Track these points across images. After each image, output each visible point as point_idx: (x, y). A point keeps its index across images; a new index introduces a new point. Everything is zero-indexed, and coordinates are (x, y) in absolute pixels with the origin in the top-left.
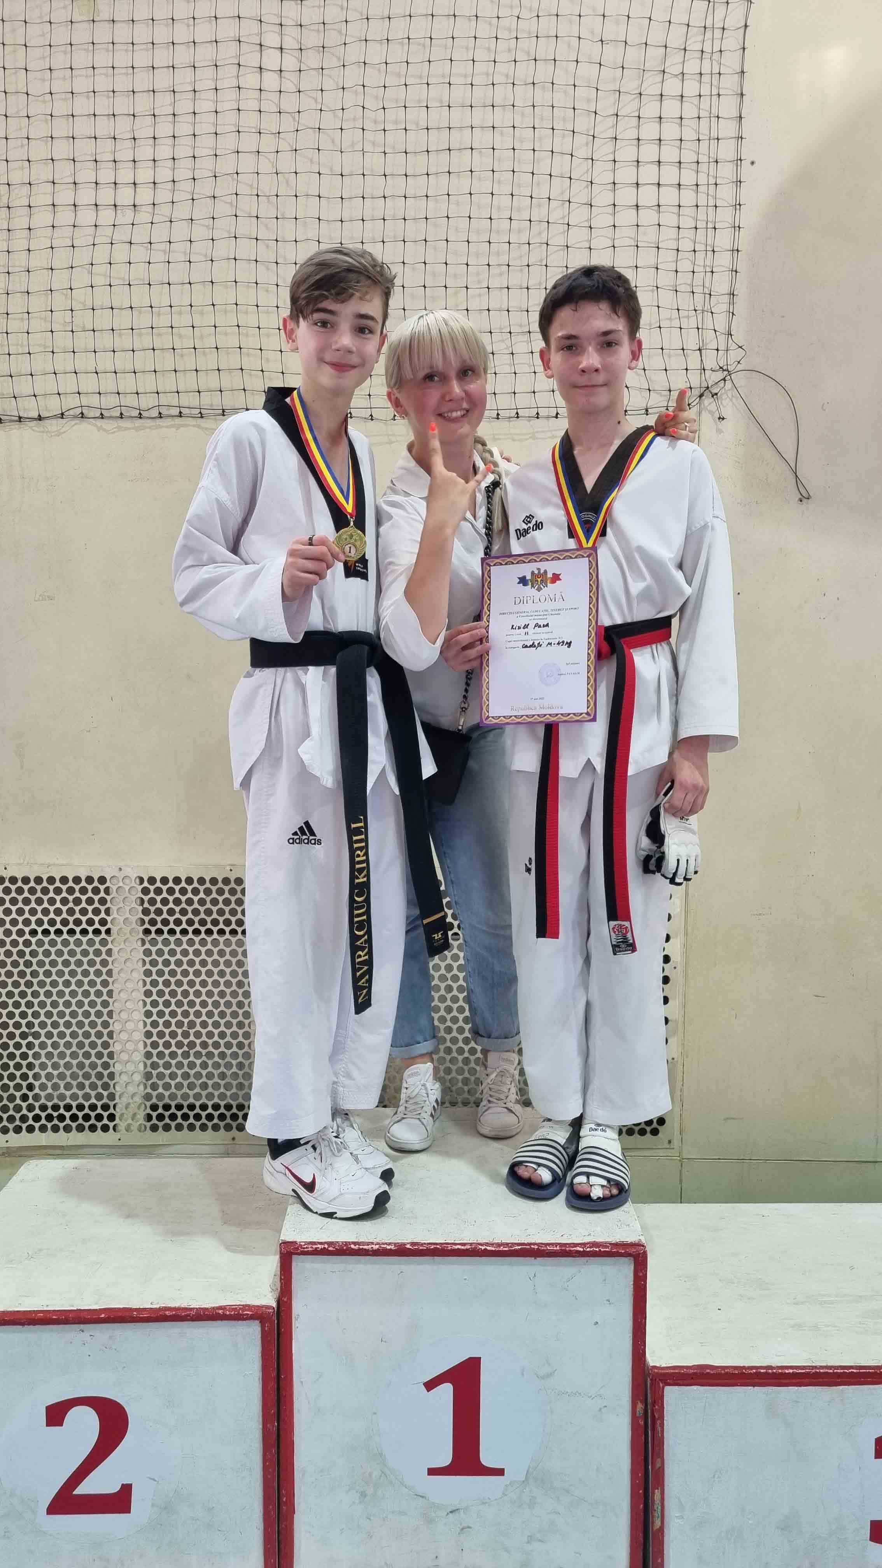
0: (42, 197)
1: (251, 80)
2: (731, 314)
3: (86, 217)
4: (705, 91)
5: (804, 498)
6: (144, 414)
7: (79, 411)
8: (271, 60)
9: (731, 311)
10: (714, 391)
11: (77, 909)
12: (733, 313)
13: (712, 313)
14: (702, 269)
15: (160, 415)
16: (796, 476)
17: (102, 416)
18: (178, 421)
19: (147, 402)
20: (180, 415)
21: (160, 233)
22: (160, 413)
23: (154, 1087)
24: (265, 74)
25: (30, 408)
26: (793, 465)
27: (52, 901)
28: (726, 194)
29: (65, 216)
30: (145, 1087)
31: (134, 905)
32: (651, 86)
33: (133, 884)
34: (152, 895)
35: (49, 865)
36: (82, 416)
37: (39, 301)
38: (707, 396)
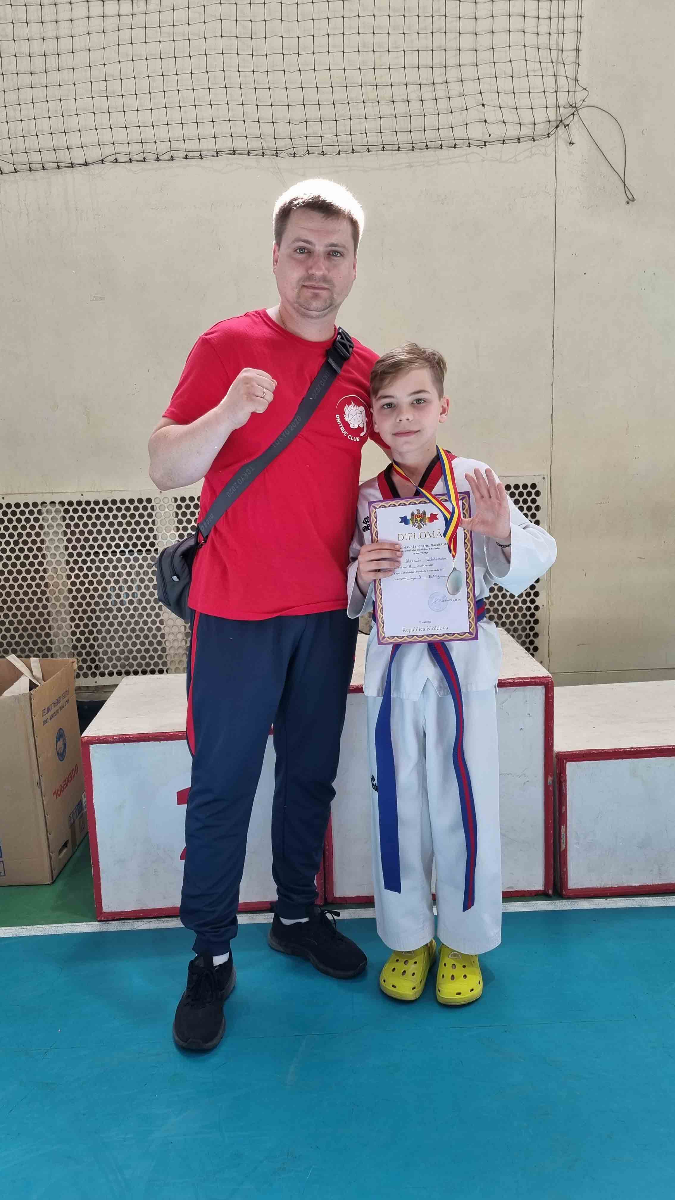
2: (577, 65)
5: (631, 200)
6: (161, 158)
7: (114, 157)
9: (577, 62)
10: (566, 123)
11: (133, 521)
12: (579, 65)
13: (564, 64)
14: (556, 31)
15: (172, 158)
16: (625, 185)
17: (131, 161)
18: (184, 162)
19: (163, 147)
20: (186, 157)
21: (166, 19)
25: (78, 157)
26: (622, 177)
27: (115, 517)
31: (172, 517)
33: (170, 503)
34: (184, 509)
35: (112, 491)
36: (116, 161)
37: (82, 75)
38: (561, 127)
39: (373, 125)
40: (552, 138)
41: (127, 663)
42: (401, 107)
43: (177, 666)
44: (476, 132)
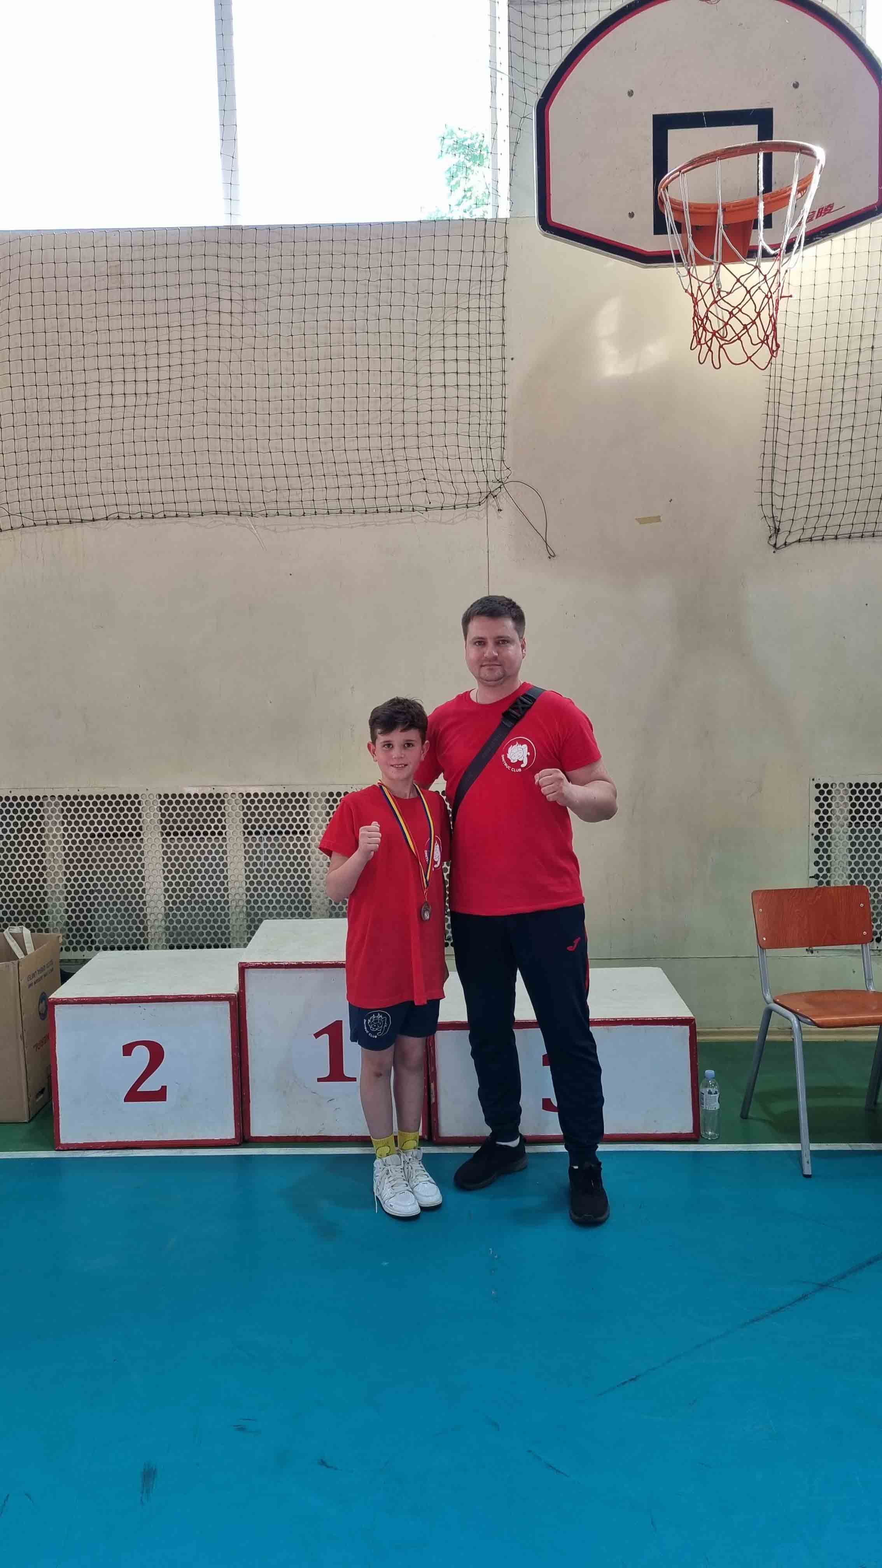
0: (93, 390)
1: (213, 318)
3: (119, 401)
4: (483, 318)
5: (552, 556)
6: (155, 516)
7: (117, 515)
8: (226, 306)
9: (503, 446)
10: (495, 494)
11: (122, 814)
12: (504, 448)
14: (485, 422)
15: (165, 517)
16: (546, 542)
17: (130, 518)
18: (175, 519)
19: (158, 508)
20: (177, 516)
21: (163, 410)
22: (165, 515)
23: (171, 922)
24: (222, 314)
25: (87, 514)
26: (544, 538)
27: (107, 810)
28: (497, 378)
29: (106, 401)
30: (166, 922)
31: (156, 811)
32: (450, 316)
33: (155, 798)
34: (166, 805)
35: (104, 788)
36: (119, 518)
37: (91, 452)
38: (490, 497)
39: (332, 494)
40: (483, 506)
41: (112, 939)
42: (356, 480)
43: (157, 943)
44: (420, 500)
